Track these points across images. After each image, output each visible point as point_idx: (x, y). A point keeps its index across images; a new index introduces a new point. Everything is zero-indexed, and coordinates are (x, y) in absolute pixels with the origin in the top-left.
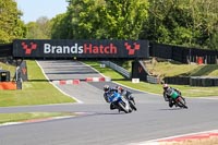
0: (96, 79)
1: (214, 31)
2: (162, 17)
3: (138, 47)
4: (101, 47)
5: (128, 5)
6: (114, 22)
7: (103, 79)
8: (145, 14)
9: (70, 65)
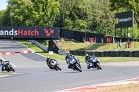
0: (26, 52)
1: (101, 22)
2: (68, 13)
3: (52, 31)
4: (29, 31)
5: (46, 5)
6: (37, 16)
7: (30, 52)
8: (57, 10)
9: (9, 43)
